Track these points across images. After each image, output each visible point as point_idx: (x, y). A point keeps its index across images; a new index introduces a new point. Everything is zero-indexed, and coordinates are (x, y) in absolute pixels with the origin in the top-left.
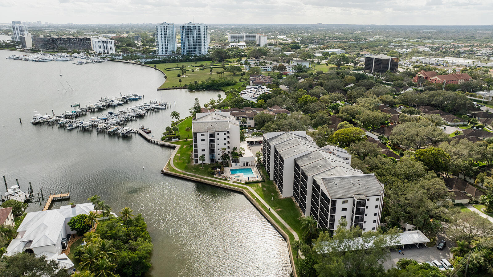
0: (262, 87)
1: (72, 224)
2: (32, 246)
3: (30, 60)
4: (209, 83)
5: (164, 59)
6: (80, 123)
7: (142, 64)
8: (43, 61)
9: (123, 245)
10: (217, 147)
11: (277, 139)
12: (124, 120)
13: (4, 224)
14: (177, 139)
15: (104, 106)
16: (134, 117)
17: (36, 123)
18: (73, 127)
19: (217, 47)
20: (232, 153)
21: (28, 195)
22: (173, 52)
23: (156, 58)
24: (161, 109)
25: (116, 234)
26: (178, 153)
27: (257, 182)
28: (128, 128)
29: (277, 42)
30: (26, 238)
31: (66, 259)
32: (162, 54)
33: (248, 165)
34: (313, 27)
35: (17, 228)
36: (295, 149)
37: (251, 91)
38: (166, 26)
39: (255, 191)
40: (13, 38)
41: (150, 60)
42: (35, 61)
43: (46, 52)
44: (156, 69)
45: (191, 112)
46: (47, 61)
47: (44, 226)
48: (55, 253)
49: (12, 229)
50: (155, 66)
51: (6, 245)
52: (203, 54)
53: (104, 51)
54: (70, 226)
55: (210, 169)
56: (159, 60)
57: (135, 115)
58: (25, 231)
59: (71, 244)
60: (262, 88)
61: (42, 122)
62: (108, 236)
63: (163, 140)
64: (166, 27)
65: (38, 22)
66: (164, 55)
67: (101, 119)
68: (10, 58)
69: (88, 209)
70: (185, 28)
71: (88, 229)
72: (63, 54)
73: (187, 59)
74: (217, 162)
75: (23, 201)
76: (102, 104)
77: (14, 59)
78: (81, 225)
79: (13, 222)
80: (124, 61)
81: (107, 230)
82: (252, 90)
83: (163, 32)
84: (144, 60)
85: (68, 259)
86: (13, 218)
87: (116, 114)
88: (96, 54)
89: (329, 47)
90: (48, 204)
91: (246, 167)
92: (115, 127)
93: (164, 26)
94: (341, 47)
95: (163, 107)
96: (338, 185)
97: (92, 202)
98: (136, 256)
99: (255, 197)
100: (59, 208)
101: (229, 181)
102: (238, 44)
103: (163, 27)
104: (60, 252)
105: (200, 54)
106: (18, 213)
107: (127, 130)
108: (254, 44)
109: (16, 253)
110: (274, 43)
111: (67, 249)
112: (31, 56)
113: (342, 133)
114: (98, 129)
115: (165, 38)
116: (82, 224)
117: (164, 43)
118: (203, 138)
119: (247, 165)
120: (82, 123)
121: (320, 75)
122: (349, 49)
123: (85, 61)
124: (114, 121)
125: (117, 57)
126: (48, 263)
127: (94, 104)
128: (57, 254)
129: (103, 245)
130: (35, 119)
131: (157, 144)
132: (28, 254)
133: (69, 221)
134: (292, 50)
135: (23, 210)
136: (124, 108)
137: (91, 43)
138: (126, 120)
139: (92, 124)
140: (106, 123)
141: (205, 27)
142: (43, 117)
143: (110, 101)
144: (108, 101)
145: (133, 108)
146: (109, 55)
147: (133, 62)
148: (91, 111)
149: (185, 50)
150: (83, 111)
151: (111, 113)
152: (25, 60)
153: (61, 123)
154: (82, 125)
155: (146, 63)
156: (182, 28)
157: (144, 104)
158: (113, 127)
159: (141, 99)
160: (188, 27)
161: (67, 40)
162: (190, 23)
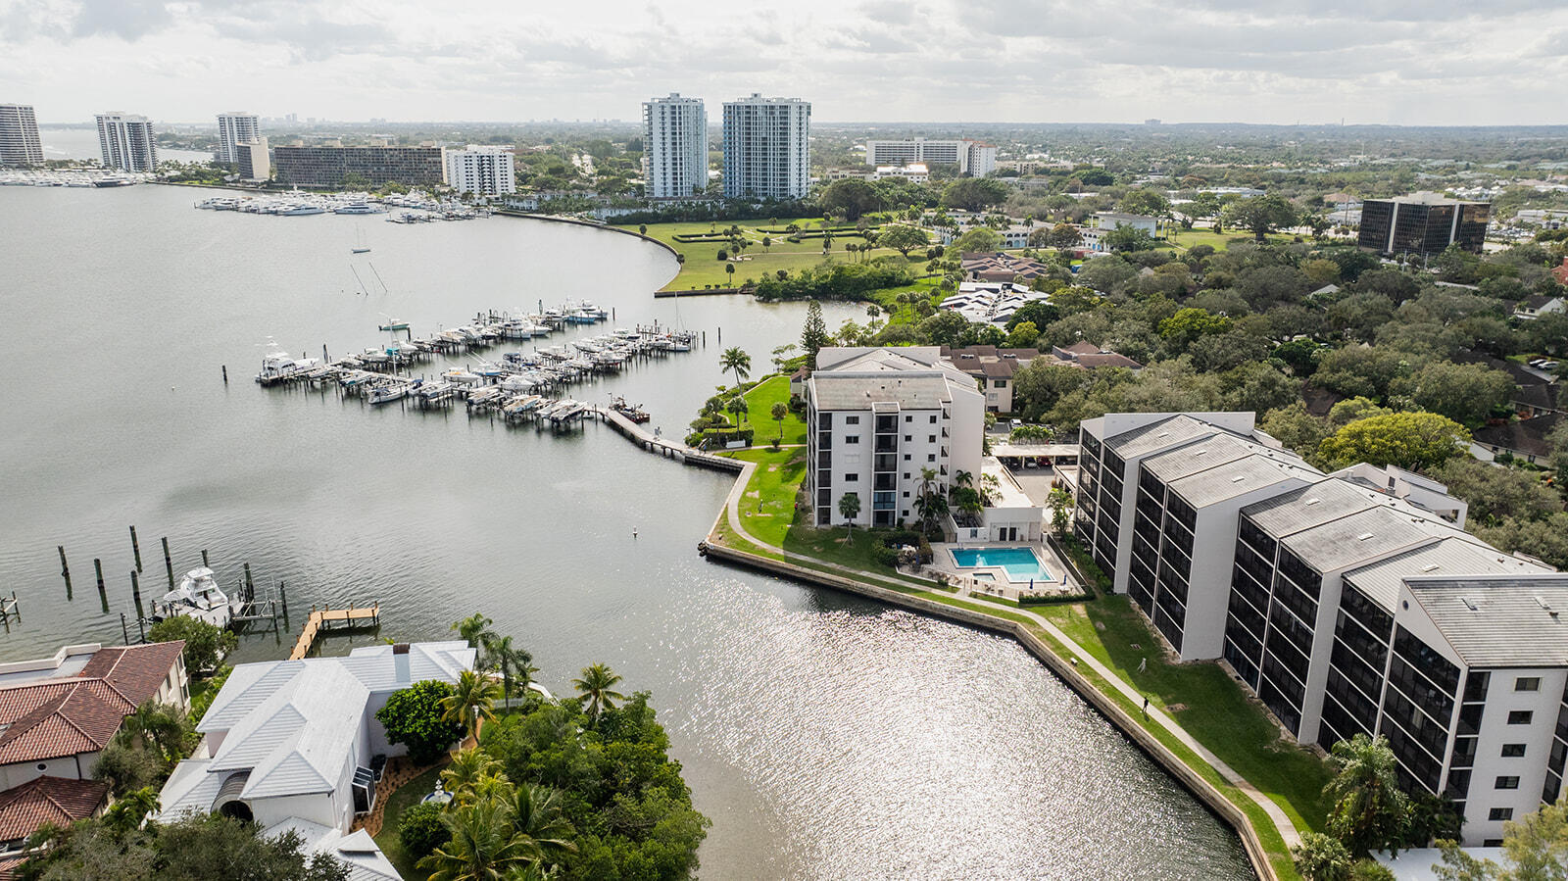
0: (1015, 286)
1: (395, 719)
2: (248, 792)
3: (261, 211)
4: (827, 277)
5: (669, 211)
6: (413, 383)
7: (601, 223)
8: (297, 212)
9: (590, 810)
10: (903, 466)
11: (1145, 437)
12: (557, 378)
13: (156, 699)
14: (743, 443)
15: (489, 337)
16: (586, 371)
17: (273, 380)
18: (389, 397)
19: (836, 177)
20: (953, 491)
21: (238, 608)
22: (696, 190)
23: (646, 205)
24: (676, 351)
25: (563, 765)
26: (751, 486)
27: (1065, 600)
28: (573, 402)
29: (1027, 167)
30: (229, 757)
31: (371, 854)
32: (662, 196)
33: (1018, 538)
34: (1132, 130)
35: (198, 720)
36: (1234, 472)
37: (980, 299)
38: (680, 107)
39: (1066, 632)
40: (217, 157)
41: (625, 212)
42: (276, 213)
43: (308, 189)
44: (645, 239)
45: (778, 362)
46: (310, 212)
47: (293, 719)
48: (332, 828)
49: (180, 721)
50: (643, 230)
51: (156, 777)
52: (793, 197)
53: (482, 186)
54: (387, 726)
55: (878, 546)
56: (655, 213)
57: (591, 366)
58: (225, 733)
59: (385, 797)
60: (1015, 291)
61: (291, 380)
62: (532, 773)
63: (692, 446)
64: (677, 110)
65: (288, 117)
66: (671, 199)
67: (483, 376)
68: (205, 206)
69: (454, 662)
70: (738, 113)
71: (451, 742)
72: (359, 196)
73: (741, 212)
74: (901, 521)
75: (220, 624)
76: (484, 332)
77: (218, 209)
78: (428, 723)
79: (186, 696)
80: (543, 216)
81: (530, 746)
82: (982, 296)
83: (668, 125)
84: (606, 213)
85: (380, 854)
86: (184, 680)
87: (530, 362)
88: (457, 194)
89: (1207, 180)
90: (305, 640)
91: (1011, 544)
92: (528, 400)
93: (674, 107)
94: (1249, 182)
95: (680, 346)
96: (1480, 611)
97: (464, 638)
98: (651, 860)
99: (1071, 654)
100: (348, 655)
101: (954, 590)
102: (903, 170)
103: (668, 110)
104: (348, 823)
105: (784, 195)
106: (205, 666)
107: (568, 409)
108: (955, 172)
109: (189, 812)
110: (1018, 170)
111: (373, 814)
112: (263, 200)
113: (1373, 433)
114: (471, 403)
115: (674, 144)
116: (433, 719)
117: (669, 162)
118: (852, 430)
119: (1013, 537)
120: (421, 385)
121: (1206, 258)
122: (1280, 188)
123: (424, 214)
124: (525, 379)
125: (520, 205)
126: (308, 865)
127: (457, 330)
128: (336, 832)
129: (525, 808)
130: (269, 368)
131: (672, 457)
132: (233, 822)
133: (382, 704)
134: (1086, 188)
135: (220, 655)
136: (554, 345)
137: (440, 162)
138: (561, 380)
139: (452, 390)
140: (496, 386)
141: (804, 110)
142: (295, 362)
143: (506, 323)
144: (500, 324)
145: (582, 345)
146: (497, 199)
147: (571, 218)
148: (448, 351)
149: (737, 184)
150: (421, 349)
151: (511, 358)
152: (246, 212)
153: (350, 383)
154: (420, 391)
155: (613, 223)
156: (730, 112)
157: (620, 333)
158: (522, 400)
159: (606, 319)
160: (748, 110)
161: (370, 153)
162: (756, 95)
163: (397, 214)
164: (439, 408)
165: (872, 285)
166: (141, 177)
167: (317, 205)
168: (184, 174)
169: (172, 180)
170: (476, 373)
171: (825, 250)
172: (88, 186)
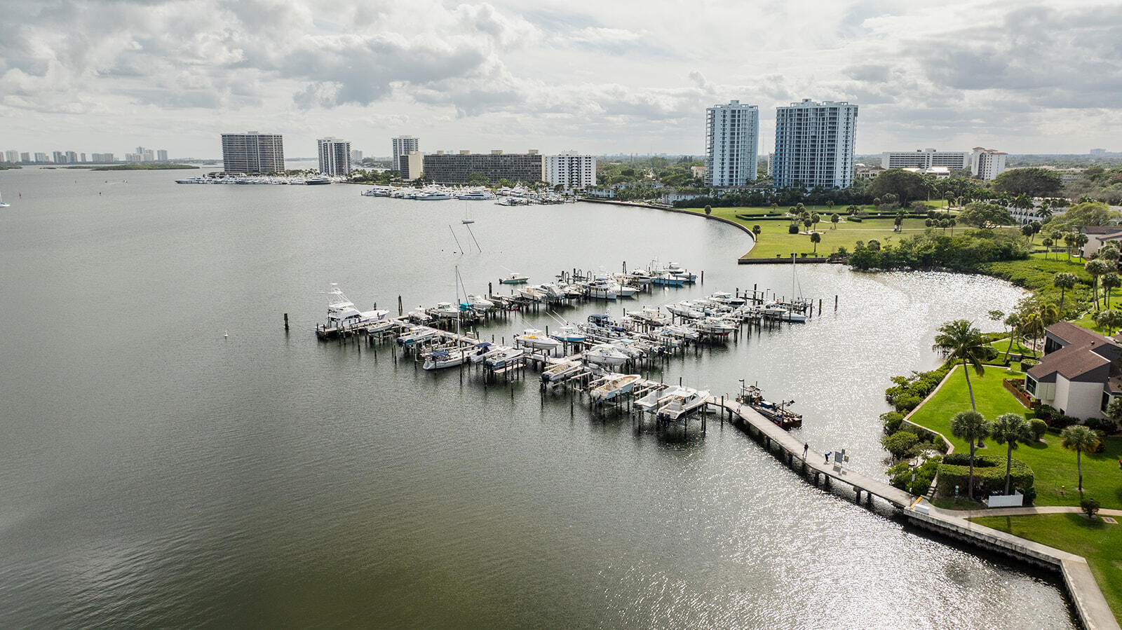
3: (405, 197)
5: (728, 197)
6: (479, 346)
7: (668, 207)
8: (430, 198)
12: (656, 349)
14: (1017, 499)
15: (573, 296)
16: (690, 342)
17: (330, 333)
18: (449, 363)
22: (748, 182)
23: (707, 192)
24: (790, 321)
28: (692, 391)
32: (721, 185)
38: (739, 111)
41: (689, 198)
42: (415, 198)
43: (442, 184)
44: (709, 218)
46: (440, 197)
50: (708, 211)
52: (838, 187)
53: (571, 181)
56: (716, 198)
57: (694, 336)
61: (350, 335)
64: (737, 114)
66: (728, 188)
67: (561, 340)
68: (369, 194)
70: (791, 115)
72: (478, 188)
76: (567, 290)
77: (375, 195)
80: (619, 202)
83: (728, 127)
84: (672, 198)
87: (619, 327)
88: (551, 187)
92: (624, 381)
93: (734, 111)
95: (794, 315)
103: (728, 114)
105: (830, 185)
107: (684, 401)
114: (546, 379)
115: (732, 142)
117: (727, 157)
120: (487, 351)
123: (524, 200)
124: (617, 350)
125: (601, 194)
127: (539, 286)
130: (330, 319)
136: (645, 307)
137: (541, 166)
138: (661, 352)
139: (525, 359)
140: (579, 356)
141: (852, 112)
142: (361, 314)
143: (589, 282)
144: (583, 283)
145: (679, 309)
146: (582, 190)
147: (642, 204)
148: (527, 309)
149: (786, 176)
150: (498, 306)
151: (598, 321)
152: (396, 198)
153: (409, 341)
154: (485, 358)
155: (679, 206)
156: (783, 115)
157: (720, 297)
158: (615, 382)
159: (694, 282)
160: (799, 112)
161: (490, 159)
162: (807, 100)
163: (503, 200)
164: (506, 383)
165: (986, 258)
166: (339, 179)
167: (446, 193)
168: (364, 176)
169: (356, 181)
170: (556, 338)
171: (896, 227)
172: (302, 184)
